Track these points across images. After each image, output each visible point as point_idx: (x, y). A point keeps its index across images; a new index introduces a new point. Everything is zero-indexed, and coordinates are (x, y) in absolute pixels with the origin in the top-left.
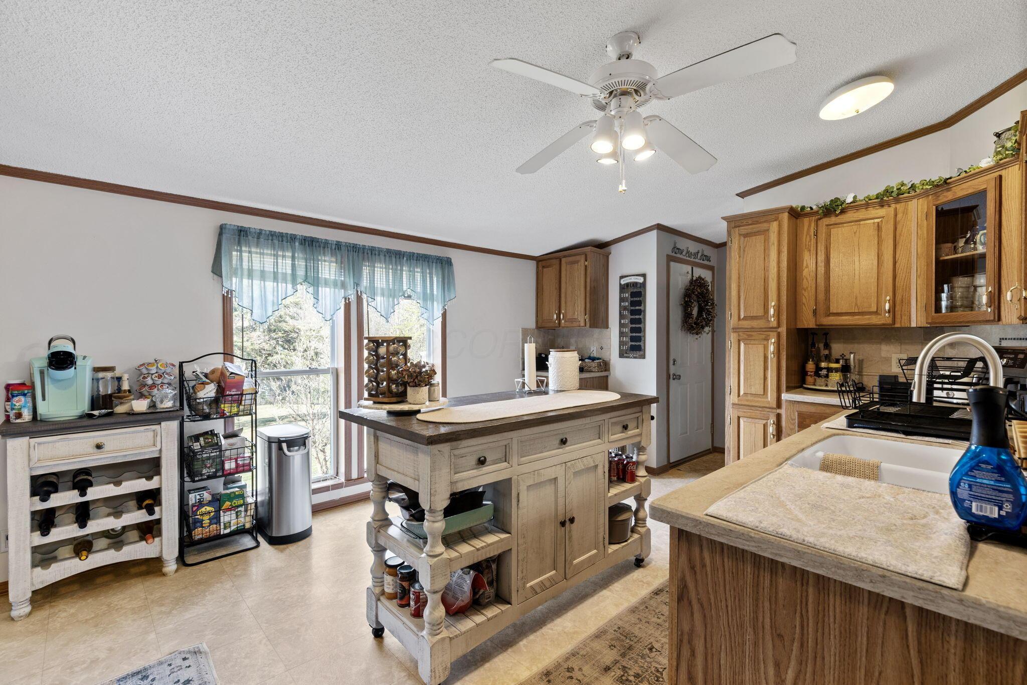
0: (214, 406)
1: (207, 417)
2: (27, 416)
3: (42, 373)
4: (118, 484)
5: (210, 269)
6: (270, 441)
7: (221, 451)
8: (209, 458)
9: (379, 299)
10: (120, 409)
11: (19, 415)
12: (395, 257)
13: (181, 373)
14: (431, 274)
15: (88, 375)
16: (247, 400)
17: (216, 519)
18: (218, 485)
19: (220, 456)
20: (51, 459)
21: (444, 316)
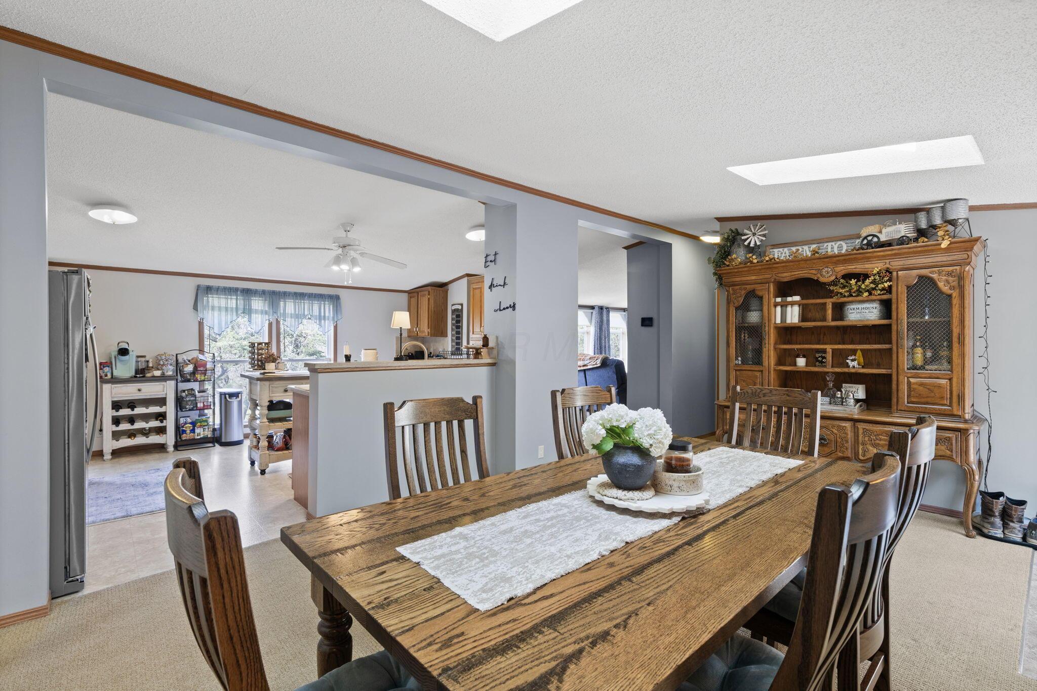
0: (192, 375)
1: (189, 381)
2: (109, 376)
3: (115, 357)
4: (147, 408)
5: (192, 307)
6: (221, 394)
7: (196, 397)
8: (190, 401)
9: (288, 320)
10: (148, 375)
11: (106, 375)
12: (301, 296)
13: (177, 360)
14: (325, 304)
15: (134, 359)
16: (209, 373)
17: (193, 431)
18: (194, 415)
19: (195, 400)
20: (119, 394)
21: (336, 328)
